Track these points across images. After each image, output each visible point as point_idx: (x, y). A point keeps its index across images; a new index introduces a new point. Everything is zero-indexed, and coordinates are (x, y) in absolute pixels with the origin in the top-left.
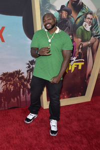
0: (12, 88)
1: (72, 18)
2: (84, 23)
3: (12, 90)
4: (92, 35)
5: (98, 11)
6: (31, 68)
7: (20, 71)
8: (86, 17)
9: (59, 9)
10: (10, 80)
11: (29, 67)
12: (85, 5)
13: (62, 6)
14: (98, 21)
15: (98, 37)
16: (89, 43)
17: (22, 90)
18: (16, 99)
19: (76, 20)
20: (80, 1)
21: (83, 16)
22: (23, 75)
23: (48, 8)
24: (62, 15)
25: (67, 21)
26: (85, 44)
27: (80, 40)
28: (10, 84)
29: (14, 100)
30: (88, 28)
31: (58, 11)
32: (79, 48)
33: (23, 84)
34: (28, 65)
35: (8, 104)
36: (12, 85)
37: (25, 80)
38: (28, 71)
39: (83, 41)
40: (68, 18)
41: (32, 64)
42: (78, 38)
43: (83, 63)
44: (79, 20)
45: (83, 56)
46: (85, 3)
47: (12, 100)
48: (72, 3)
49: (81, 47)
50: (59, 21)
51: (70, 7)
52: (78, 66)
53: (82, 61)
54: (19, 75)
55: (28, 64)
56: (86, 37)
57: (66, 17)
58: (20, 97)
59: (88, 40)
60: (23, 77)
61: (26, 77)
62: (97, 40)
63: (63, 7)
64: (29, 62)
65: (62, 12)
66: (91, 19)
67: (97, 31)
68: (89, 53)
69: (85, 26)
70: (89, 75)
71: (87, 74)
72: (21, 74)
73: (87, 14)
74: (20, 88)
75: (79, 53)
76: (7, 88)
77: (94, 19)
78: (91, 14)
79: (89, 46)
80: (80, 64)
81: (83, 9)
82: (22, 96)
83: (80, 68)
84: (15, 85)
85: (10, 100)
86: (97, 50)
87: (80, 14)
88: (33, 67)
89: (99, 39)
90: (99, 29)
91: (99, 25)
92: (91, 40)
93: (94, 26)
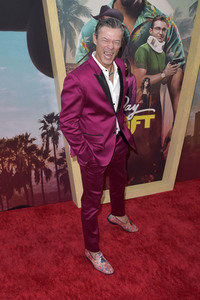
0: (14, 169)
2: (150, 38)
3: (14, 172)
4: (168, 60)
5: (177, 14)
6: (49, 128)
7: (27, 136)
8: (152, 26)
9: (97, 12)
10: (9, 154)
11: (45, 127)
12: (149, 4)
13: (103, 7)
14: (178, 33)
15: (180, 64)
16: (163, 75)
17: (33, 172)
18: (23, 190)
19: (133, 34)
21: (146, 25)
22: (34, 142)
23: (76, 13)
26: (154, 78)
27: (143, 70)
28: (10, 161)
29: (20, 192)
30: (159, 47)
31: (96, 18)
32: (143, 87)
33: (35, 160)
34: (43, 125)
35: (8, 200)
36: (14, 162)
37: (39, 153)
38: (43, 135)
39: (150, 72)
41: (51, 122)
42: (139, 67)
43: (153, 117)
44: (138, 33)
45: (152, 102)
47: (16, 192)
48: (122, 1)
49: (146, 84)
51: (119, 9)
52: (143, 121)
53: (151, 113)
54: (26, 144)
55: (43, 122)
56: (155, 65)
58: (31, 186)
59: (160, 71)
60: (34, 147)
61: (39, 148)
62: (180, 69)
63: (104, 9)
64: (45, 117)
66: (164, 29)
67: (178, 52)
68: (165, 96)
69: (153, 43)
70: (168, 139)
71: (164, 138)
72: (31, 141)
73: (155, 20)
74: (30, 167)
75: (144, 97)
76: (4, 170)
77: (169, 29)
78: (163, 19)
79: (162, 81)
80: (148, 119)
81: (145, 11)
82: (34, 183)
83: (147, 125)
84: (19, 162)
85: (12, 193)
86: (180, 89)
87: (140, 20)
88: (53, 128)
89: (183, 67)
90: (181, 48)
91: (180, 40)
92: (166, 70)
93: (171, 42)
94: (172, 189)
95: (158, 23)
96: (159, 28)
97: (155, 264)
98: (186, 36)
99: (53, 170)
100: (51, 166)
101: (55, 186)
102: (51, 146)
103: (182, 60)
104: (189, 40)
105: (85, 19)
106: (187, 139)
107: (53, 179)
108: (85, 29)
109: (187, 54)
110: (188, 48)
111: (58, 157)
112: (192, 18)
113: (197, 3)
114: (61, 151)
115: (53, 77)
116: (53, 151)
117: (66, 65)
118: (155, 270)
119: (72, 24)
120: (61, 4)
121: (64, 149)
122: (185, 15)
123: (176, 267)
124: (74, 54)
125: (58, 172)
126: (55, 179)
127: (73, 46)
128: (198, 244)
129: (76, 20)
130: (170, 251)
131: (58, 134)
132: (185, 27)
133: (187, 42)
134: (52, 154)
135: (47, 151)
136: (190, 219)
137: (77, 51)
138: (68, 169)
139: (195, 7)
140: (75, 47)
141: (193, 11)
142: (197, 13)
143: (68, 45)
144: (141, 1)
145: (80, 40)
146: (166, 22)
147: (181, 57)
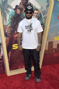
1: (24, 13)
2: (33, 16)
5: (42, 8)
9: (14, 7)
12: (32, 5)
14: (42, 15)
20: (29, 2)
23: (7, 8)
24: (16, 12)
25: (20, 15)
31: (14, 9)
40: (21, 13)
46: (32, 3)
48: (23, 4)
51: (22, 6)
57: (20, 13)
63: (17, 6)
65: (16, 10)
66: (37, 13)
67: (42, 21)
77: (39, 13)
89: (44, 26)
90: (43, 20)
91: (43, 17)
93: (39, 18)
95: (35, 11)
96: (36, 13)
98: (45, 16)
103: (43, 24)
104: (46, 17)
105: (10, 10)
109: (45, 22)
110: (46, 20)
111: (1, 58)
112: (47, 9)
113: (49, 4)
114: (2, 56)
117: (3, 25)
119: (5, 11)
122: (45, 9)
124: (6, 22)
127: (6, 19)
129: (7, 10)
131: (1, 50)
132: (45, 13)
133: (45, 18)
137: (7, 21)
138: (4, 62)
139: (48, 6)
140: (7, 19)
141: (47, 7)
142: (49, 8)
143: (4, 19)
144: (29, 4)
145: (8, 17)
146: (38, 11)
147: (43, 23)
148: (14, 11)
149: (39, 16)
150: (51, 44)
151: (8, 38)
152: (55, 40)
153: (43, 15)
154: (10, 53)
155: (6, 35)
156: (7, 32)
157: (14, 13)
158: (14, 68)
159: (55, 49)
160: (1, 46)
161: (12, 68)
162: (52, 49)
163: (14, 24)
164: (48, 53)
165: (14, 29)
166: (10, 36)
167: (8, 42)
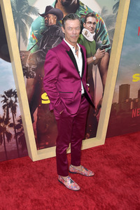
2: (84, 30)
5: (104, 11)
6: (9, 101)
8: (85, 21)
9: (43, 11)
11: (5, 101)
12: (82, 4)
14: (105, 26)
15: (107, 49)
16: (94, 58)
23: (27, 12)
24: (48, 21)
25: (56, 29)
30: (90, 37)
31: (42, 15)
34: (3, 99)
37: (2, 120)
38: (4, 107)
40: (58, 24)
41: (10, 96)
45: (87, 79)
48: (62, 2)
50: (45, 29)
51: (60, 8)
55: (4, 96)
57: (55, 23)
61: (2, 117)
62: (107, 53)
63: (48, 8)
64: (5, 93)
65: (48, 17)
66: (94, 23)
67: (105, 40)
68: (96, 74)
69: (86, 34)
70: (100, 106)
71: (96, 106)
73: (87, 16)
77: (98, 23)
78: (93, 15)
79: (94, 63)
81: (79, 9)
88: (11, 101)
89: (109, 51)
90: (108, 38)
91: (107, 31)
92: (97, 54)
93: (99, 33)
94: (103, 143)
95: (90, 19)
96: (91, 23)
97: (93, 202)
98: (111, 28)
99: (13, 133)
100: (11, 130)
101: (15, 145)
102: (11, 115)
103: (108, 47)
104: (113, 31)
105: (34, 17)
106: (113, 105)
107: (13, 140)
108: (34, 25)
109: (112, 41)
110: (113, 37)
111: (17, 123)
112: (115, 14)
113: (118, 3)
114: (19, 119)
115: (10, 61)
116: (12, 119)
117: (20, 52)
118: (93, 207)
119: (24, 21)
120: (15, 5)
121: (20, 117)
122: (110, 12)
123: (109, 204)
124: (26, 44)
125: (16, 134)
126: (14, 140)
127: (25, 38)
128: (125, 185)
129: (27, 18)
130: (104, 192)
131: (16, 105)
132: (110, 21)
133: (112, 33)
134: (11, 121)
135: (8, 118)
136: (118, 166)
137: (29, 41)
138: (24, 131)
139: (117, 5)
140: (27, 38)
141: (116, 9)
142: (119, 10)
143: (21, 37)
144: (76, 2)
145: (30, 33)
146: (96, 18)
147: (107, 44)
148: (42, 19)
149: (98, 29)
150: (124, 89)
151: (31, 80)
152: (133, 81)
153: (107, 26)
154: (36, 112)
155: (26, 73)
156: (27, 65)
157: (42, 24)
158: (47, 143)
159: (135, 99)
160: (16, 97)
161: (42, 144)
162: (127, 100)
163: (44, 48)
164: (118, 110)
165: (42, 58)
166: (35, 75)
167: (32, 88)
